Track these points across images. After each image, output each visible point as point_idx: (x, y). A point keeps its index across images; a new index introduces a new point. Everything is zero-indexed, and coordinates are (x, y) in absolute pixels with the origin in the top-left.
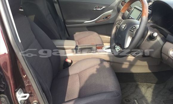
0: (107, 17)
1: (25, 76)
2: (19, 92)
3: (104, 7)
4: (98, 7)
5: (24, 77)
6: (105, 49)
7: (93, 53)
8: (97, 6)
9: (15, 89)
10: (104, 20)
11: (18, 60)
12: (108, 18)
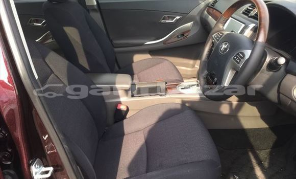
0: (183, 35)
1: (47, 136)
2: (35, 165)
3: (178, 17)
4: (168, 17)
5: (45, 139)
6: (182, 89)
7: (161, 95)
8: (166, 16)
9: (29, 160)
10: (179, 39)
11: (34, 109)
12: (185, 35)
